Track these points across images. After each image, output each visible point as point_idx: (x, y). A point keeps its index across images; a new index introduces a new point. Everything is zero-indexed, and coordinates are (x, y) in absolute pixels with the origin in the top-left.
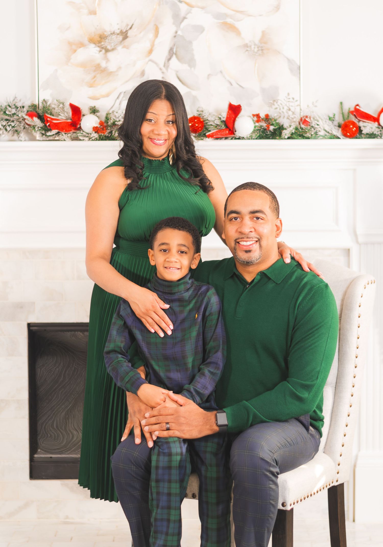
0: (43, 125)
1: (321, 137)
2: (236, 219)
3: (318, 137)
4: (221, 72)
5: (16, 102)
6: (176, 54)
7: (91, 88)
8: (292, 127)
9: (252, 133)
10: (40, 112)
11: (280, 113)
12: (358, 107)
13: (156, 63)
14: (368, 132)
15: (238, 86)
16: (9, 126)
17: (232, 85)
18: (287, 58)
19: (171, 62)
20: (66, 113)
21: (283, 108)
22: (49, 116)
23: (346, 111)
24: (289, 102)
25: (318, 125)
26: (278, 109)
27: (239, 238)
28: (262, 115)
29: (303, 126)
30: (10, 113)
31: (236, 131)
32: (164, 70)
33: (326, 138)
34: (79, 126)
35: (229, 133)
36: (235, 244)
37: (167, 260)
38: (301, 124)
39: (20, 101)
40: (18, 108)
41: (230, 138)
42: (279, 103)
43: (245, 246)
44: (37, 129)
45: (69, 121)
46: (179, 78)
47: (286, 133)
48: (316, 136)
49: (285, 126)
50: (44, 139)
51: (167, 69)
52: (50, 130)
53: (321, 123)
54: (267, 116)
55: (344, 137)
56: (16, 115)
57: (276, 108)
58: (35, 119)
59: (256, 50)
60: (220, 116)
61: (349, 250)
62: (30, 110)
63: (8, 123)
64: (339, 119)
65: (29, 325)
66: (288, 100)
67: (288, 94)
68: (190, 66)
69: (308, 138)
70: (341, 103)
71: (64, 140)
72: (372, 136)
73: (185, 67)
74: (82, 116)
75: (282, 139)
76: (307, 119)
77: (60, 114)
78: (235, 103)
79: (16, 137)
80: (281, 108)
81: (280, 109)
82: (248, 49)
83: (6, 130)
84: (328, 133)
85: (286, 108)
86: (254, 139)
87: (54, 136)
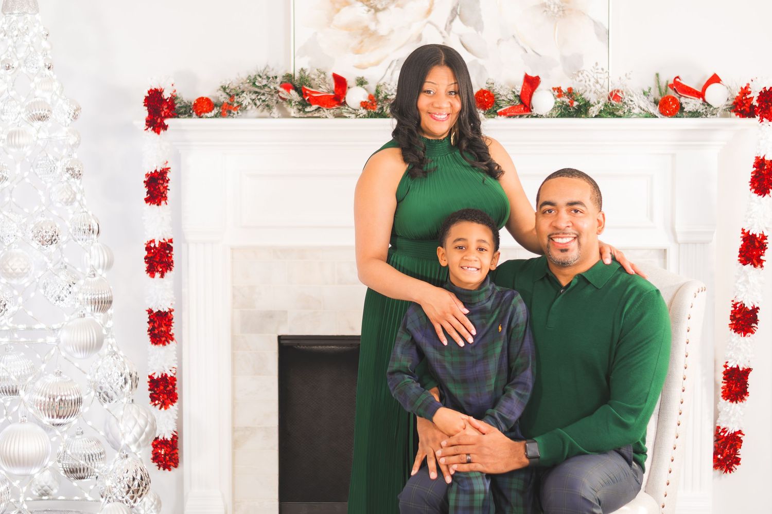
0: (302, 98)
1: (635, 116)
2: (550, 211)
3: (632, 115)
4: (514, 36)
5: (268, 72)
6: (459, 15)
7: (357, 55)
8: (601, 104)
9: (551, 110)
10: (296, 84)
11: (586, 87)
12: (678, 80)
13: (435, 26)
14: (691, 110)
15: (533, 53)
16: (259, 99)
17: (526, 52)
18: (594, 21)
19: (453, 24)
20: (327, 85)
21: (590, 80)
22: (308, 88)
23: (663, 85)
24: (597, 73)
25: (631, 101)
26: (584, 81)
27: (553, 234)
28: (564, 89)
29: (613, 102)
30: (260, 85)
31: (533, 108)
32: (445, 33)
33: (640, 117)
34: (343, 101)
35: (524, 109)
36: (549, 241)
37: (465, 258)
38: (611, 99)
39: (273, 69)
40: (270, 78)
41: (526, 116)
42: (584, 75)
43: (561, 244)
44: (293, 104)
45: (332, 94)
46: (462, 44)
47: (594, 110)
48: (629, 114)
49: (592, 102)
50: (301, 116)
51: (449, 33)
52: (310, 105)
53: (634, 99)
54: (570, 90)
55: (662, 116)
56: (267, 87)
57: (581, 80)
58: (292, 92)
59: (556, 10)
60: (514, 90)
61: (665, 250)
62: (284, 81)
63: (257, 96)
64: (655, 94)
65: (280, 338)
66: (596, 71)
67: (597, 64)
68: (476, 29)
69: (620, 117)
70: (657, 75)
71: (326, 117)
72: (695, 114)
73: (470, 30)
74: (347, 88)
75: (588, 117)
76: (618, 94)
77: (320, 86)
78: (533, 74)
79: (266, 113)
80: (587, 80)
81: (586, 82)
82: (547, 9)
83: (255, 104)
84: (644, 110)
85: (593, 80)
86: (554, 117)
87: (313, 113)
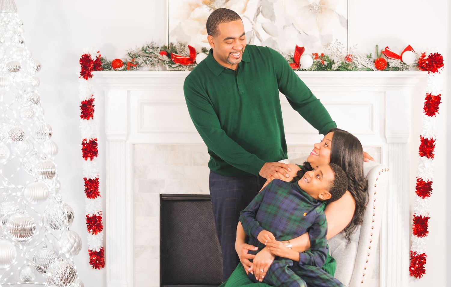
0: (170, 60)
1: (360, 70)
3: (358, 69)
4: (293, 24)
5: (153, 44)
6: (261, 12)
7: (204, 35)
8: (339, 62)
9: (311, 66)
10: (169, 51)
11: (332, 53)
12: (387, 49)
13: (248, 18)
14: (393, 66)
15: (304, 34)
16: (148, 60)
17: (300, 33)
18: (339, 15)
19: (258, 17)
20: (186, 52)
21: (334, 49)
22: (174, 54)
23: (379, 52)
24: (337, 45)
25: (357, 61)
26: (331, 50)
28: (319, 54)
29: (347, 62)
30: (149, 52)
31: (300, 65)
32: (253, 22)
33: (363, 70)
34: (194, 61)
35: (296, 66)
38: (346, 60)
39: (156, 44)
40: (154, 48)
41: (297, 70)
42: (331, 46)
44: (165, 63)
45: (188, 57)
46: (263, 28)
47: (335, 66)
48: (356, 68)
49: (335, 62)
50: (171, 69)
51: (255, 22)
52: (174, 64)
53: (359, 59)
54: (322, 55)
55: (377, 70)
56: (153, 53)
57: (329, 49)
58: (164, 56)
59: (317, 9)
60: (290, 55)
61: (381, 148)
62: (162, 49)
63: (147, 58)
64: (374, 57)
65: (161, 195)
66: (337, 44)
67: (337, 40)
68: (271, 20)
69: (350, 70)
70: (377, 46)
71: (184, 70)
72: (396, 69)
73: (268, 20)
74: (196, 53)
75: (332, 71)
76: (350, 57)
77: (182, 52)
78: (300, 46)
79: (153, 68)
80: (333, 49)
81: (332, 50)
82: (311, 8)
83: (146, 63)
84: (365, 66)
85: (335, 49)
86: (313, 70)
87: (177, 68)
